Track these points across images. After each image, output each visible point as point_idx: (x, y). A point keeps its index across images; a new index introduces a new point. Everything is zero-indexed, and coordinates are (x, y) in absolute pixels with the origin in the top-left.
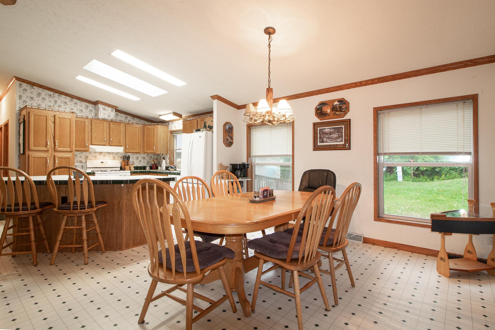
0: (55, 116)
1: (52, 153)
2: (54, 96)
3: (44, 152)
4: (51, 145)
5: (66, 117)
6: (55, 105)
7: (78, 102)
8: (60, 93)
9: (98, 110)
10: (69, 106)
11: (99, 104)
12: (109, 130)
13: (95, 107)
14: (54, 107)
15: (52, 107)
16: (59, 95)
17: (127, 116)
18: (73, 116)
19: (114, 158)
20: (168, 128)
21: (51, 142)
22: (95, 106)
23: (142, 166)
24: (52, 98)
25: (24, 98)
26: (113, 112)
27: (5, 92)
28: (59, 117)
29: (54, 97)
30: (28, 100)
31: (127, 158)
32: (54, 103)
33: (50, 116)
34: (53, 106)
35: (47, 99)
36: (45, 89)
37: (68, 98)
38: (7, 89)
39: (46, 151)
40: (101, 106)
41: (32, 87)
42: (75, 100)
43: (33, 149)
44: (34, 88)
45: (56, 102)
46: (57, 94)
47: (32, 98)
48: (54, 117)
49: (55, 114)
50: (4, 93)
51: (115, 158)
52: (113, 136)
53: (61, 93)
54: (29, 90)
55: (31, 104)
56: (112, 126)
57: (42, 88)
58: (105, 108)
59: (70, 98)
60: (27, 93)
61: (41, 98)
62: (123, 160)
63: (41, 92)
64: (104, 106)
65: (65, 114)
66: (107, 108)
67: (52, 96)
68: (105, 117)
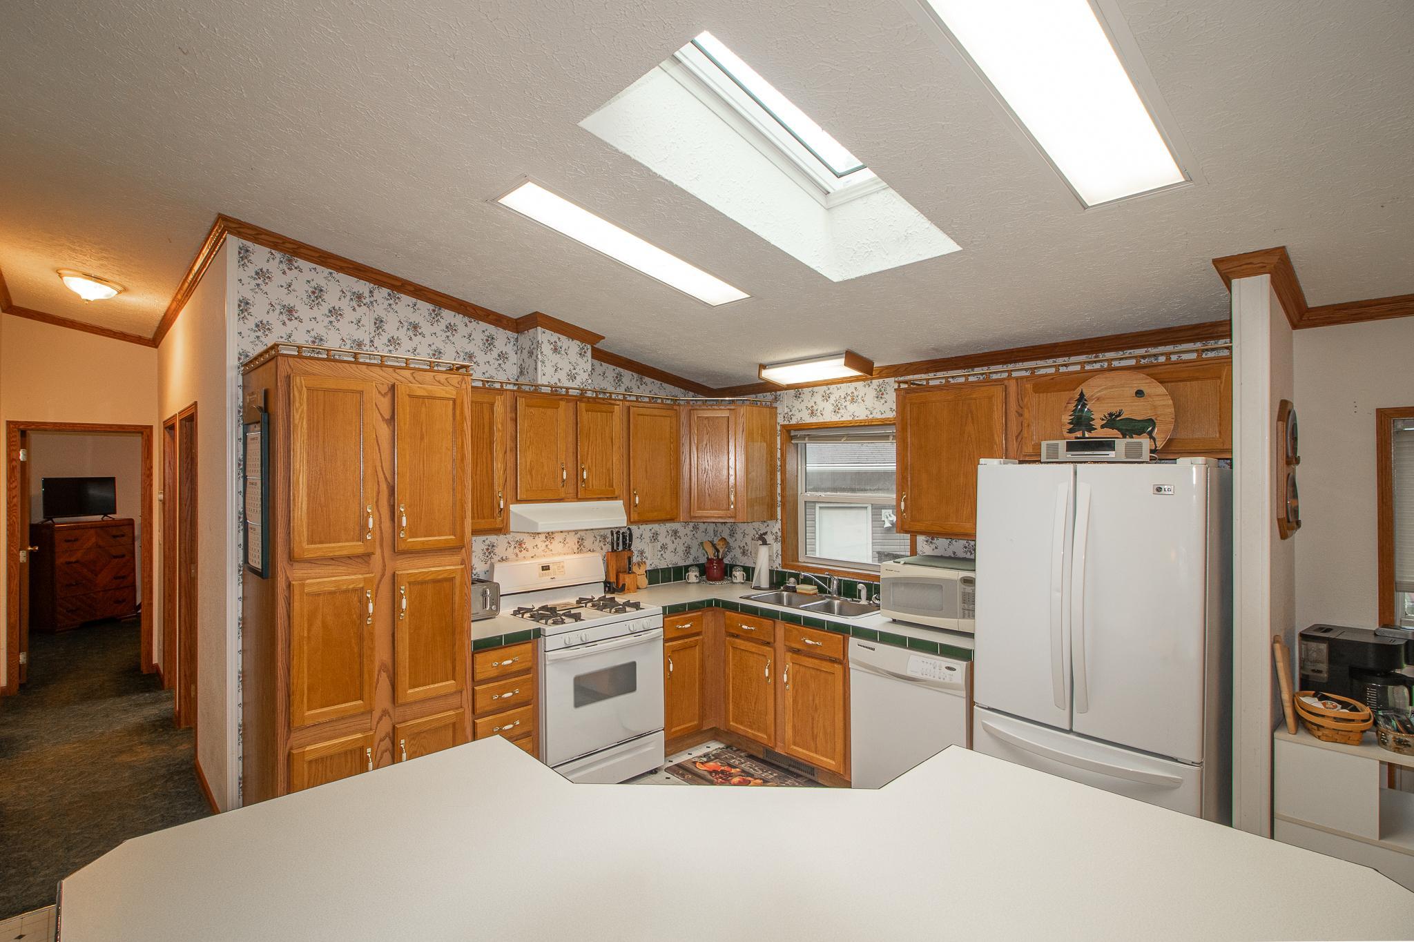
0: (393, 388)
1: (384, 566)
2: (372, 299)
3: (350, 561)
4: (380, 527)
5: (439, 391)
6: (376, 338)
7: (458, 319)
8: (393, 287)
9: (531, 353)
10: (429, 339)
11: (539, 328)
12: (575, 438)
13: (517, 340)
14: (372, 348)
15: (368, 347)
16: (389, 295)
17: (621, 370)
18: (464, 386)
19: (581, 547)
20: (776, 414)
21: (378, 511)
22: (515, 335)
23: (670, 566)
24: (365, 307)
25: (259, 311)
26: (585, 359)
27: (182, 292)
28: (410, 396)
29: (372, 302)
30: (274, 319)
31: (624, 537)
32: (373, 328)
33: (375, 390)
34: (372, 341)
35: (349, 315)
36: (340, 269)
37: (425, 307)
38: (191, 277)
39: (358, 557)
40: (544, 337)
41: (290, 261)
42: (448, 316)
43: (307, 555)
44: (296, 265)
45: (379, 323)
46: (385, 291)
47: (290, 311)
48: (389, 395)
49: (393, 381)
50: (179, 297)
51: (586, 543)
52: (589, 458)
53: (399, 284)
54: (278, 278)
55: (285, 336)
56: (585, 417)
57: (328, 266)
58: (559, 344)
59: (431, 307)
60: (271, 287)
61: (325, 308)
62: (613, 547)
63: (323, 283)
64: (554, 337)
65: (412, 374)
66: (564, 342)
67: (365, 301)
68: (558, 382)
